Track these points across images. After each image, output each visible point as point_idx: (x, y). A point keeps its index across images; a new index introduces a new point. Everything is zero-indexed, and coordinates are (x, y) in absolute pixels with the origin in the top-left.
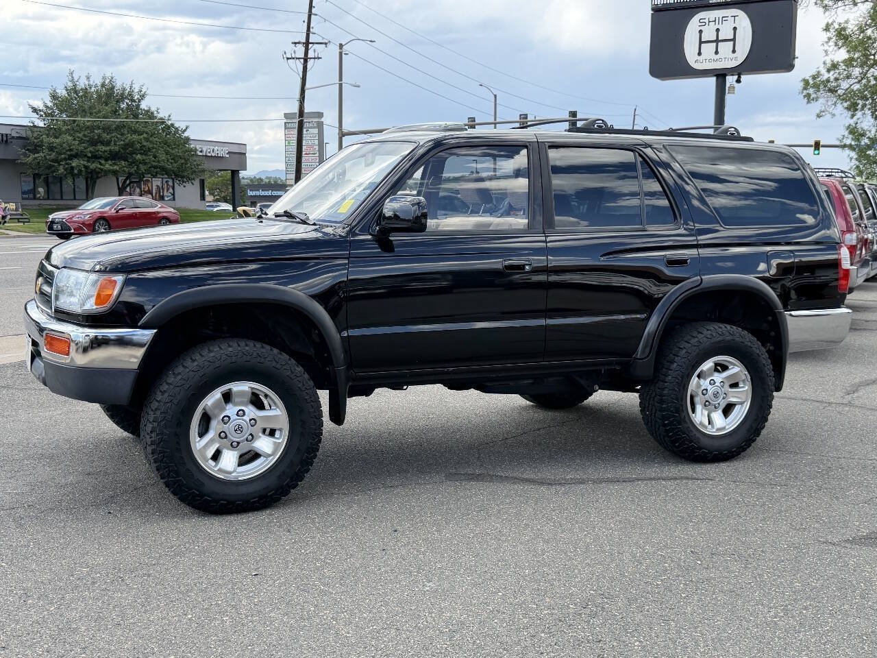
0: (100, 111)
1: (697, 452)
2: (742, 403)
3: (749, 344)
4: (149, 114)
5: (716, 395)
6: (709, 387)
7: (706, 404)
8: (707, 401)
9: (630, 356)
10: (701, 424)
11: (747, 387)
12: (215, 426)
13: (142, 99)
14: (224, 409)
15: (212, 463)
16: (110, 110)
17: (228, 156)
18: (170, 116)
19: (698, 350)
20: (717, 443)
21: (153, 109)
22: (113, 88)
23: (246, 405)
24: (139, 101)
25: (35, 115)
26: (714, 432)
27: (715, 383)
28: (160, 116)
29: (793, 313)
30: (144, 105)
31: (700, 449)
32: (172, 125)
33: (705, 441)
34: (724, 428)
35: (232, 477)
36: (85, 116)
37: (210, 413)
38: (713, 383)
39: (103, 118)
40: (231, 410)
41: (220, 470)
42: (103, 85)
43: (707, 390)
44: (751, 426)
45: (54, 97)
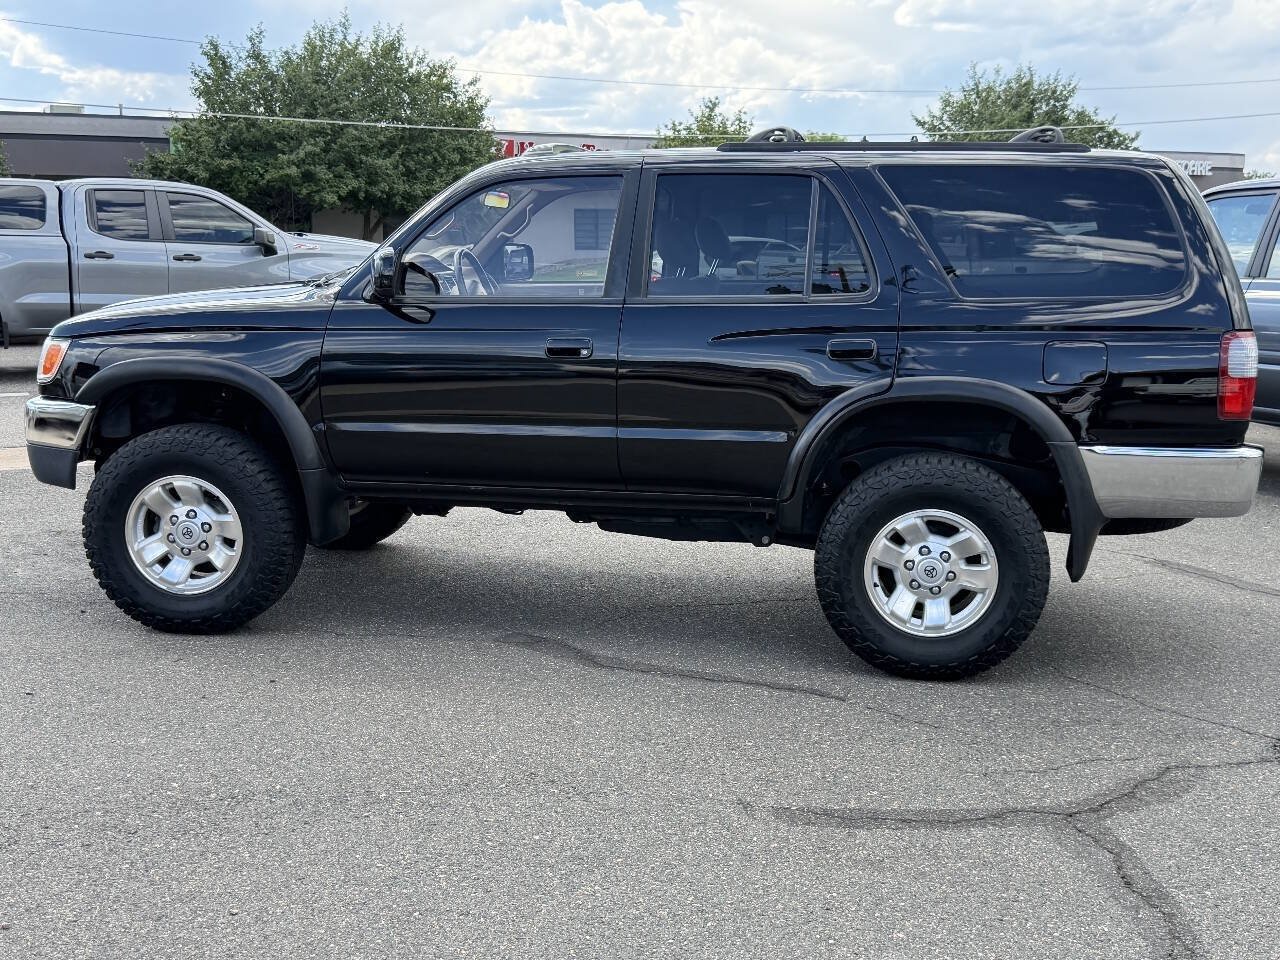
0: (1003, 119)
1: (878, 658)
2: (983, 591)
3: (983, 495)
4: (1082, 117)
5: (930, 572)
6: (918, 558)
7: (913, 585)
8: (913, 580)
9: (773, 494)
10: (893, 614)
11: (989, 567)
12: (165, 526)
13: (1070, 96)
14: (173, 508)
15: (158, 567)
16: (1018, 115)
17: (1210, 174)
18: (1114, 118)
19: (876, 497)
20: (918, 650)
21: (1090, 111)
22: (1029, 84)
23: (199, 504)
24: (1067, 99)
25: (920, 130)
26: (921, 631)
27: (930, 552)
28: (1099, 118)
29: (1097, 448)
30: (1075, 104)
31: (884, 654)
32: (1115, 131)
33: (894, 644)
34: (941, 628)
35: (175, 590)
36: (980, 128)
37: (155, 509)
38: (925, 551)
39: (1008, 128)
40: (180, 510)
41: (162, 580)
42: (1019, 78)
43: (913, 562)
44: (991, 631)
45: (947, 103)
